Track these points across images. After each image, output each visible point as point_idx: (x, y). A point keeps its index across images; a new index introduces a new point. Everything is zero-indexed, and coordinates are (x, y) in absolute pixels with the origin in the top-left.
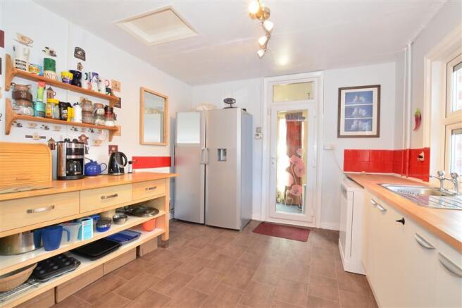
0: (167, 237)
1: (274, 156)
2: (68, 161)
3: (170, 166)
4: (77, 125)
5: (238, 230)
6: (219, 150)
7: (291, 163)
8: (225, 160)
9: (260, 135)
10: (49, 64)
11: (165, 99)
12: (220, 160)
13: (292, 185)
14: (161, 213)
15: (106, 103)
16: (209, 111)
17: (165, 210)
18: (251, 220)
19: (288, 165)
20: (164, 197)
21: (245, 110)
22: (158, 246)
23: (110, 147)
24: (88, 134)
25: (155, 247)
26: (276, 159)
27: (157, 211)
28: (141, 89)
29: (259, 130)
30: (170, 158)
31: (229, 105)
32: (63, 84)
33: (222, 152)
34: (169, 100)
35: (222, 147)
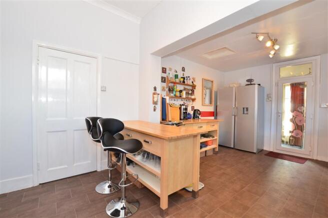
0: (217, 150)
1: (280, 112)
2: (184, 112)
3: (214, 116)
4: (184, 98)
5: (255, 153)
6: (244, 108)
7: (293, 116)
8: (247, 114)
9: (270, 99)
10: (176, 76)
11: (212, 82)
12: (244, 113)
13: (294, 130)
14: (215, 138)
15: (191, 88)
16: (237, 87)
17: (217, 136)
18: (263, 150)
19: (292, 117)
20: (217, 130)
21: (259, 85)
22: (214, 153)
23: (192, 107)
24: (185, 102)
25: (212, 154)
26: (282, 113)
27: (214, 137)
28: (203, 79)
29: (269, 96)
30: (214, 112)
31: (249, 83)
32: (180, 83)
33: (245, 109)
34: (214, 82)
35: (245, 107)
